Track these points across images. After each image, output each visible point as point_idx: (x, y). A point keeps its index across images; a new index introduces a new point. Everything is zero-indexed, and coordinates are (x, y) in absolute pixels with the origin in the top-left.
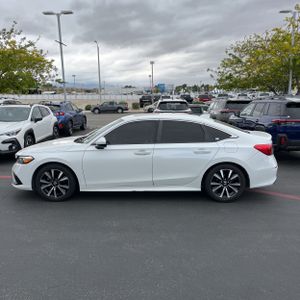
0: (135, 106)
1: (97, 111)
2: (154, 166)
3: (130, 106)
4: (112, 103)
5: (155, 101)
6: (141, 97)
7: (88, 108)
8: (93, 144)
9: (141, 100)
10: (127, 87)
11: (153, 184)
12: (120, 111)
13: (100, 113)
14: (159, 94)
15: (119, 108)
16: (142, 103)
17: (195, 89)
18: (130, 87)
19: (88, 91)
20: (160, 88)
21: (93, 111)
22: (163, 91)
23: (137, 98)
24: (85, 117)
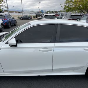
0: (34, 17)
1: (21, 19)
2: (53, 59)
3: (32, 17)
4: (26, 16)
5: (41, 16)
6: (36, 14)
7: (18, 18)
8: (7, 43)
9: (36, 15)
10: (31, 11)
11: (53, 71)
12: (29, 19)
13: (22, 19)
14: (41, 13)
15: (29, 18)
16: (37, 16)
17: (53, 12)
18: (32, 11)
19: (19, 12)
20: (42, 12)
21: (20, 19)
22: (43, 13)
23: (35, 15)
24: (16, 21)
